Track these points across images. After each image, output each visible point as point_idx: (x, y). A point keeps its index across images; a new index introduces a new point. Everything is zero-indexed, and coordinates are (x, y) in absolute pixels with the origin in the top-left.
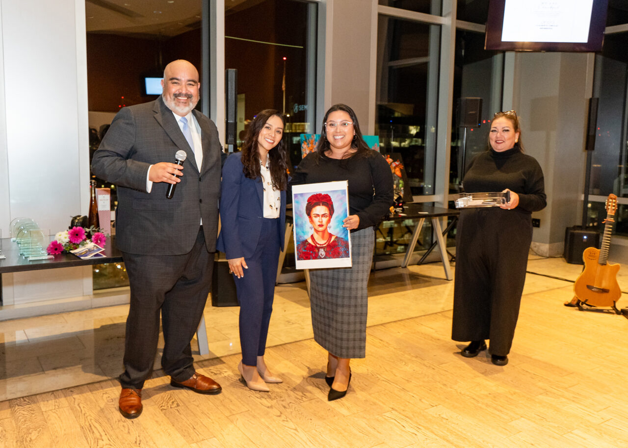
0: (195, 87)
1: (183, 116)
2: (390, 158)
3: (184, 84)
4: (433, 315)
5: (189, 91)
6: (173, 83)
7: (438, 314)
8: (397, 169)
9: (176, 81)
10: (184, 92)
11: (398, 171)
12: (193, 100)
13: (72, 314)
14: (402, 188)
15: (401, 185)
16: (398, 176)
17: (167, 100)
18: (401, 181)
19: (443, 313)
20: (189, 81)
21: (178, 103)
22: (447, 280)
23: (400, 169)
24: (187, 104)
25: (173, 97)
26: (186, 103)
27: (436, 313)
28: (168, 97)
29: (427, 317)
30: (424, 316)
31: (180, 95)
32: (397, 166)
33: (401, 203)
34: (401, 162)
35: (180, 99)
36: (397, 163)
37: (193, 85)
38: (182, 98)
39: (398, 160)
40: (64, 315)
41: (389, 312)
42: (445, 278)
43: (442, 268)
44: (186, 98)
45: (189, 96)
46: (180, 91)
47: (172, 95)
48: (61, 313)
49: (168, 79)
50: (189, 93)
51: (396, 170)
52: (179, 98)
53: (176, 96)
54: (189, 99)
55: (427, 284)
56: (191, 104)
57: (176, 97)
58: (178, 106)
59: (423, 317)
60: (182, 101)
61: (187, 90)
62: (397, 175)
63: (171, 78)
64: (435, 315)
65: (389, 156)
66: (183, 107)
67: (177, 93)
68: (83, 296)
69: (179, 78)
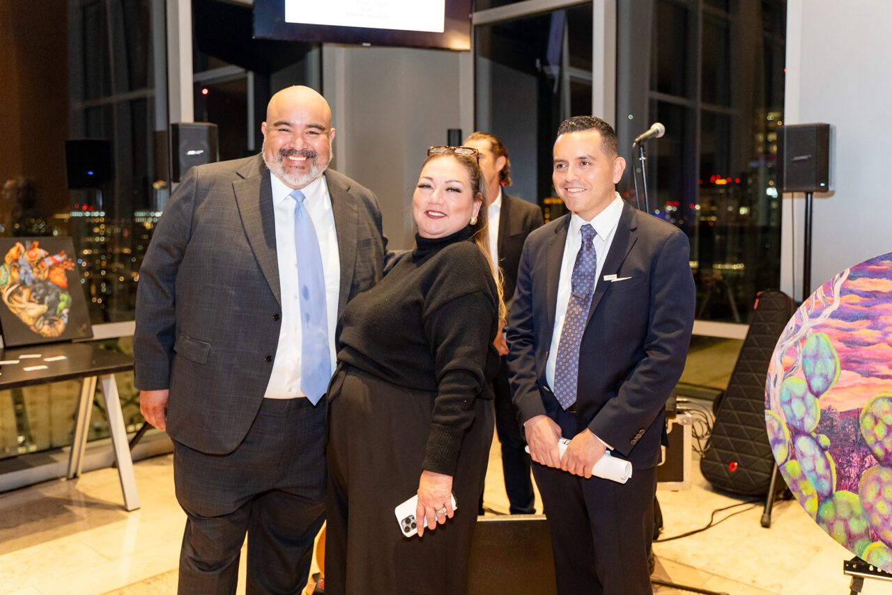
2: (40, 247)
3: (299, 132)
5: (309, 145)
6: (280, 130)
8: (58, 270)
9: (284, 126)
10: (299, 147)
11: (58, 274)
12: (317, 161)
14: (65, 311)
15: (61, 305)
16: (58, 286)
18: (65, 297)
21: (287, 167)
22: (125, 508)
23: (66, 270)
24: (306, 170)
26: (303, 168)
28: (270, 154)
31: (291, 152)
32: (57, 264)
34: (69, 256)
35: (291, 161)
36: (58, 258)
37: (316, 134)
38: (296, 159)
39: (63, 252)
42: (121, 502)
44: (304, 159)
45: (310, 155)
46: (292, 145)
47: (276, 152)
50: (310, 149)
51: (54, 272)
52: (291, 158)
53: (284, 153)
54: (311, 160)
56: (314, 169)
57: (284, 156)
58: (288, 172)
61: (305, 143)
62: (54, 283)
65: (36, 244)
66: (298, 175)
67: (287, 147)
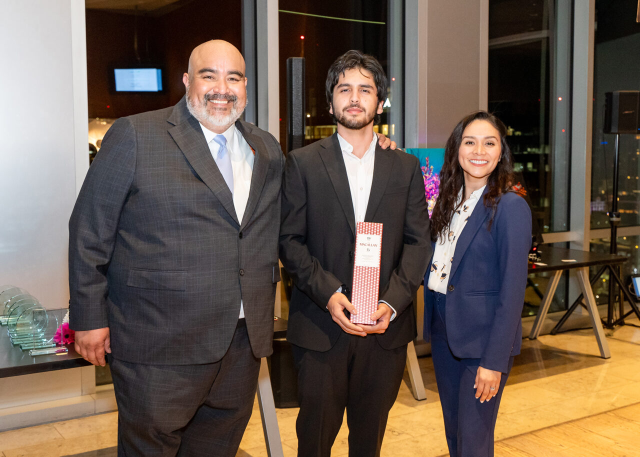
0: (241, 83)
1: (220, 131)
3: (222, 78)
4: (601, 415)
5: (230, 90)
6: (204, 78)
7: (608, 413)
9: (209, 74)
10: (223, 91)
12: (237, 105)
13: (68, 424)
17: (193, 106)
19: (615, 412)
20: (232, 73)
21: (212, 110)
22: (603, 358)
24: (227, 112)
25: (203, 100)
26: (226, 109)
27: (605, 413)
28: (196, 100)
29: (594, 418)
30: (589, 417)
31: (215, 96)
33: (535, 247)
35: (216, 104)
36: (518, 187)
37: (236, 80)
38: (219, 102)
39: (520, 184)
40: (56, 425)
41: (535, 411)
42: (600, 354)
43: (594, 337)
44: (226, 102)
45: (231, 99)
46: (217, 90)
47: (202, 97)
48: (52, 422)
49: (197, 71)
50: (231, 94)
52: (215, 101)
53: (208, 98)
54: (231, 103)
55: (576, 364)
56: (234, 112)
57: (209, 100)
58: (213, 114)
59: (588, 419)
60: (219, 106)
61: (227, 88)
63: (201, 68)
64: (604, 415)
66: (221, 117)
67: (211, 93)
68: (82, 395)
69: (214, 68)
